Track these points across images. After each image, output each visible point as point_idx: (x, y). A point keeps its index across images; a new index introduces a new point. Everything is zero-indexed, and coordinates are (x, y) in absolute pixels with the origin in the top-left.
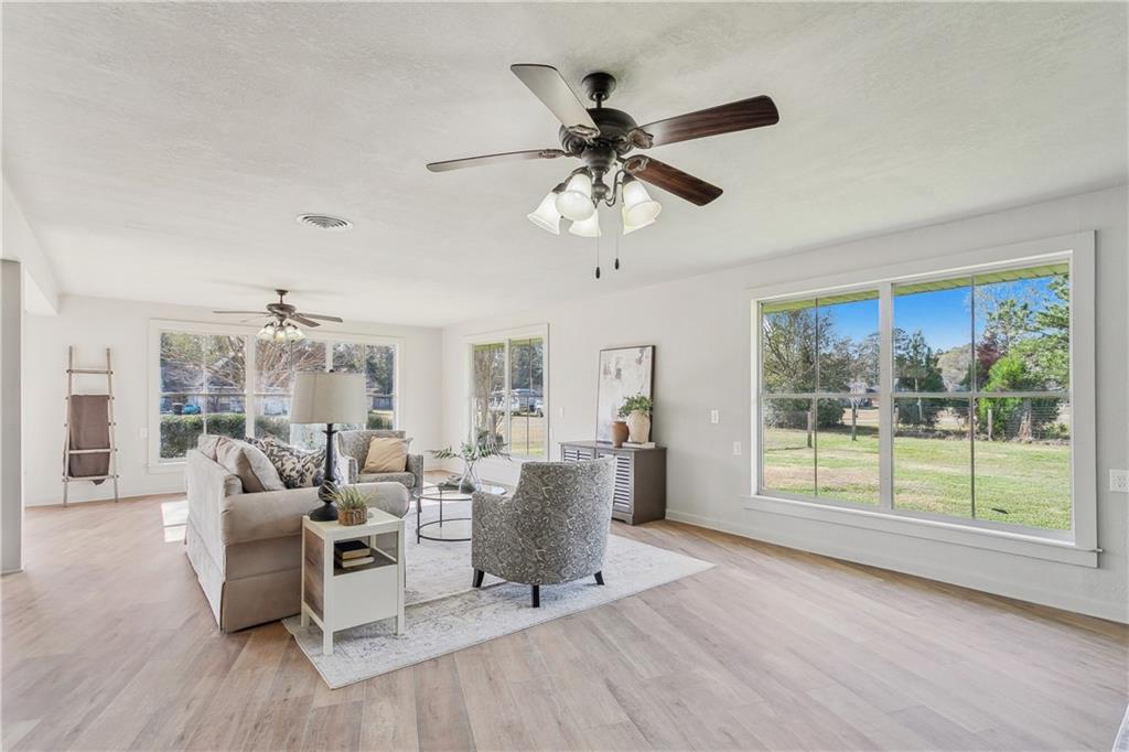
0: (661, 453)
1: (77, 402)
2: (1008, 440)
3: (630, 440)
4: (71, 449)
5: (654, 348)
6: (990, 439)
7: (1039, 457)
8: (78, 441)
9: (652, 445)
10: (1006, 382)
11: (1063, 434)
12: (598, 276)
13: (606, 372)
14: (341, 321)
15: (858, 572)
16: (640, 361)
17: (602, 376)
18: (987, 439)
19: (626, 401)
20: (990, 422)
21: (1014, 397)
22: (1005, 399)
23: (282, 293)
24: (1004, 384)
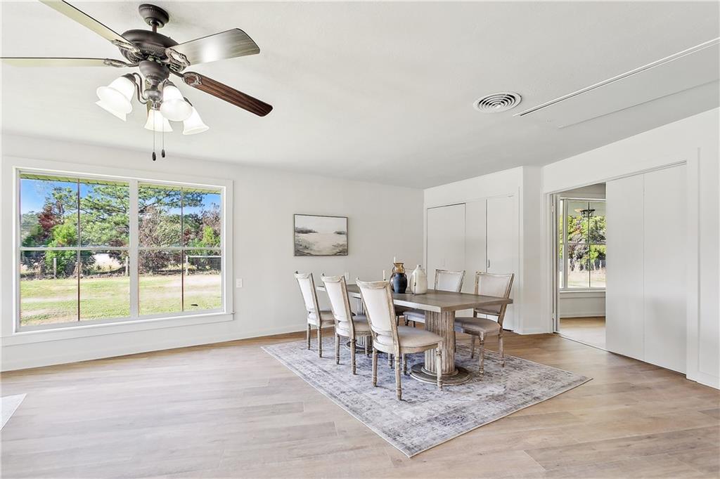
2: (67, 277)
6: (56, 278)
7: (96, 285)
10: (66, 240)
11: (101, 271)
12: (154, 159)
15: (128, 360)
18: (53, 278)
20: (55, 266)
21: (69, 249)
22: (65, 251)
24: (64, 241)
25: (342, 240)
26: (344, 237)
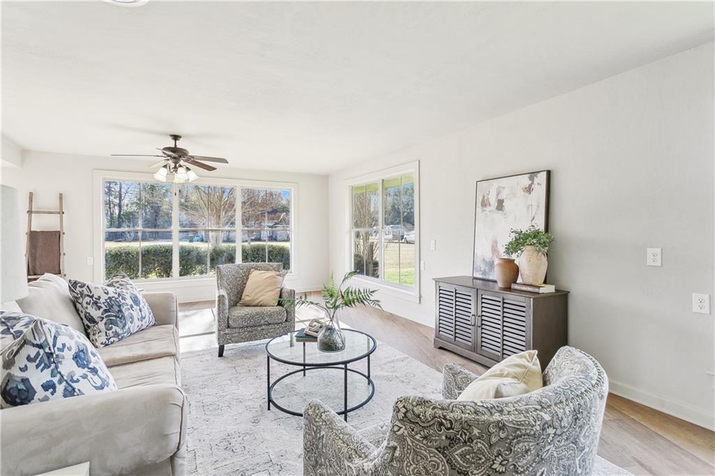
0: (562, 297)
1: (33, 236)
3: (519, 280)
4: (29, 275)
5: (549, 173)
8: (34, 267)
9: (549, 289)
13: (485, 204)
14: (226, 162)
16: (529, 190)
17: (479, 209)
19: (513, 235)
23: (176, 137)
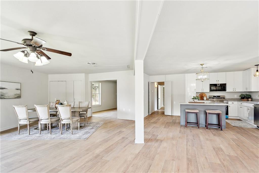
25: (18, 92)
26: (19, 91)
